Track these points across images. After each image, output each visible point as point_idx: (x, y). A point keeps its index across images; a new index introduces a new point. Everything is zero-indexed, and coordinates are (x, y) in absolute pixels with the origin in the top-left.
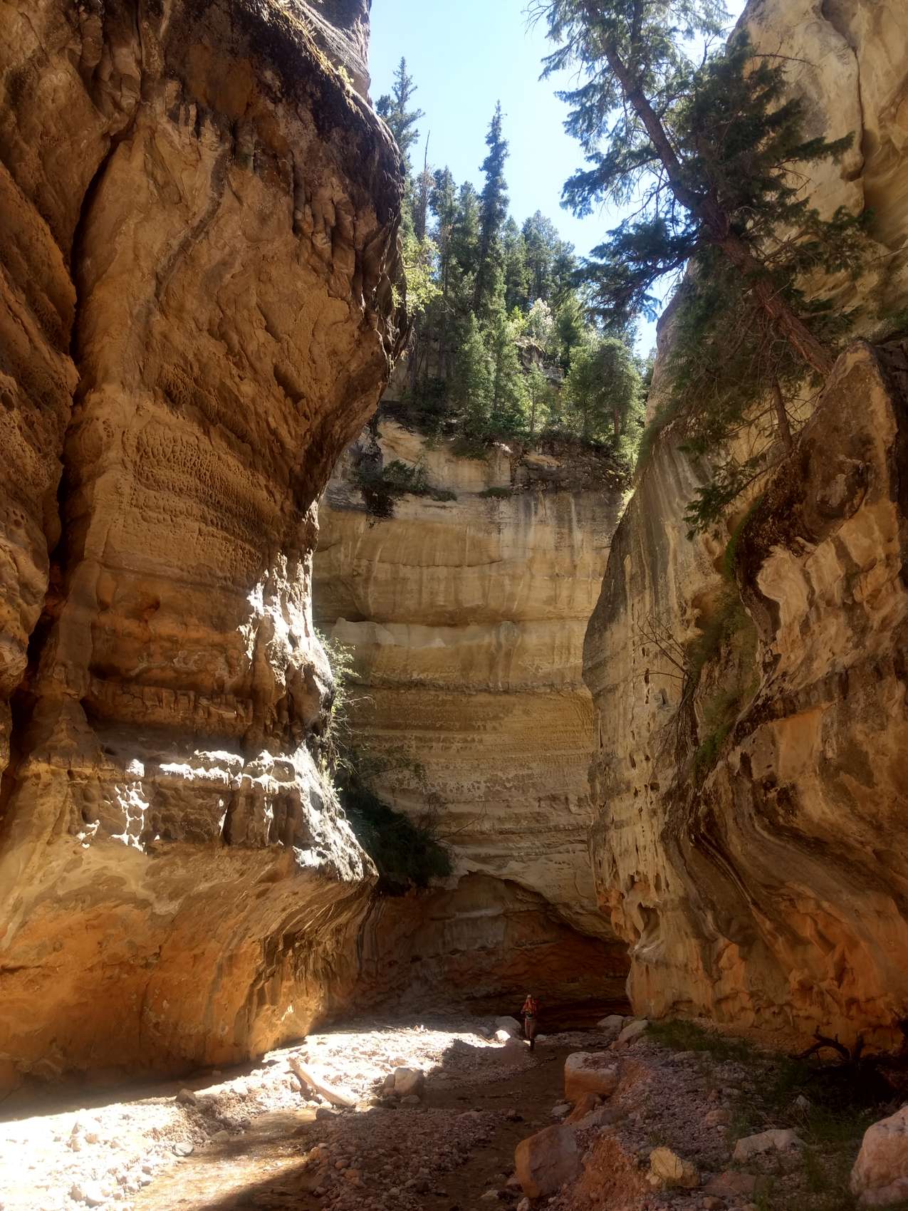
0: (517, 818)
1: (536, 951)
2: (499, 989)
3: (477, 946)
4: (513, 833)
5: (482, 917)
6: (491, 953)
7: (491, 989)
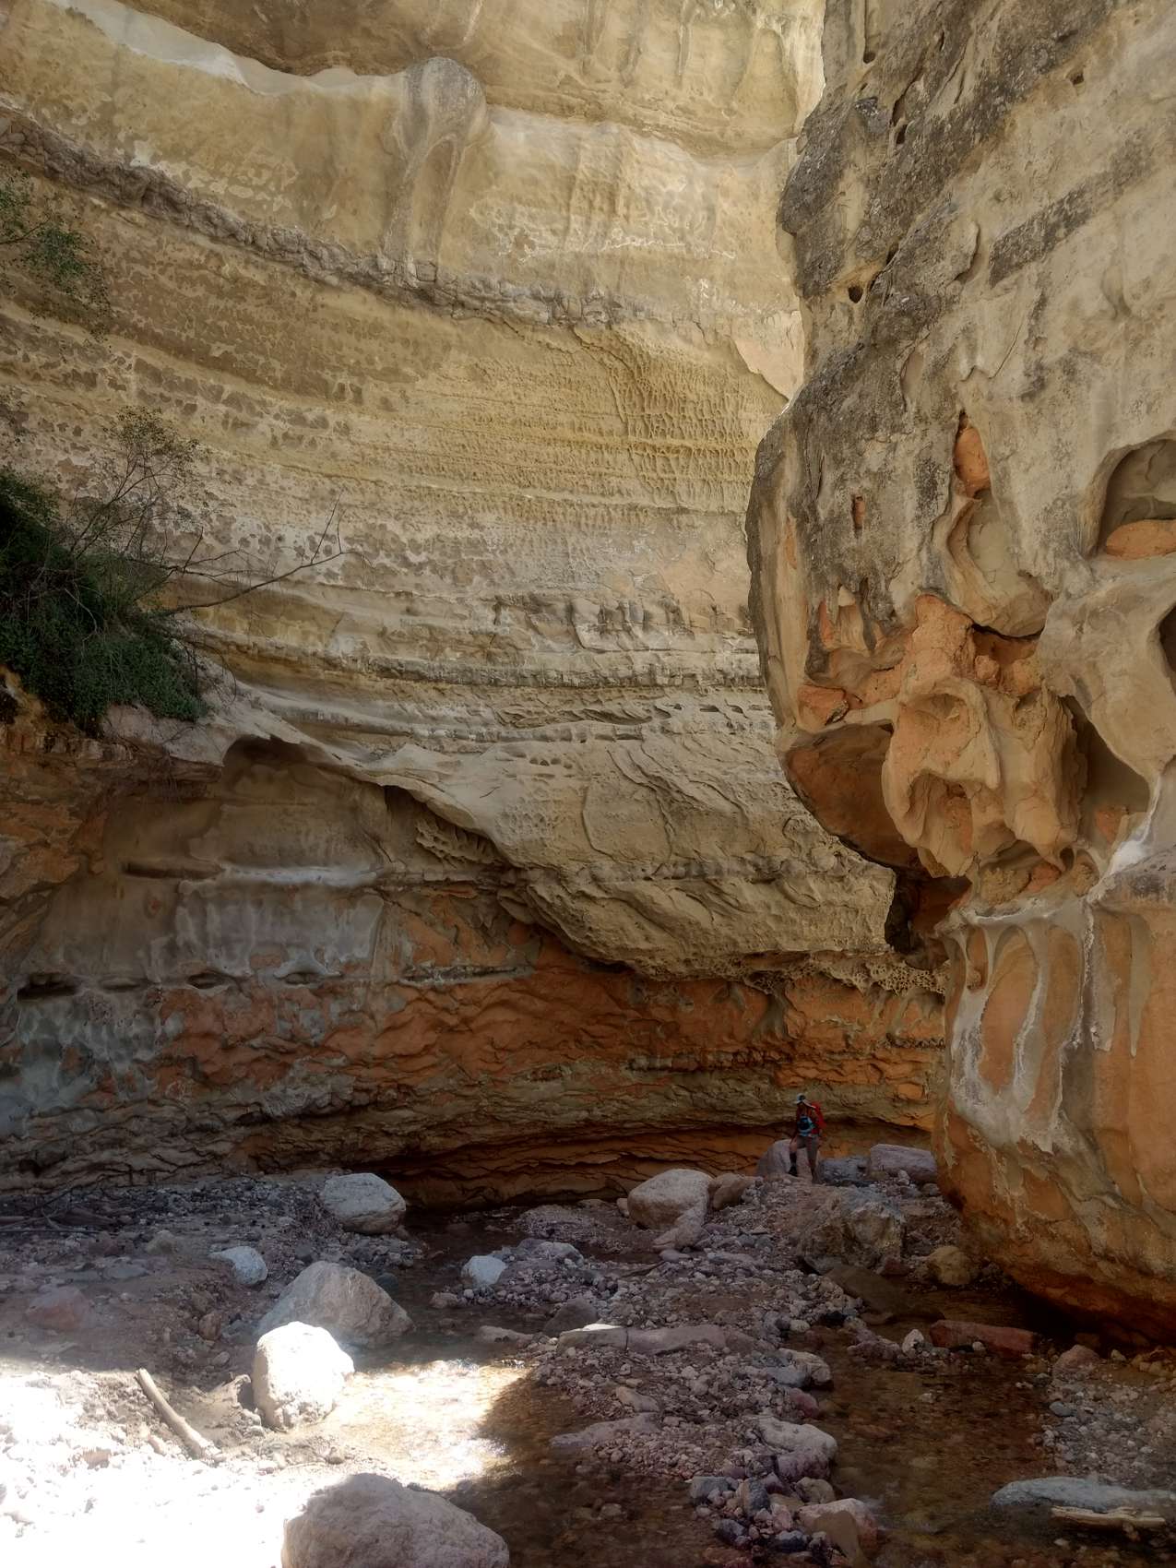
0: (436, 640)
1: (460, 994)
2: (347, 1094)
3: (284, 970)
4: (420, 677)
5: (307, 886)
6: (327, 990)
7: (321, 1095)
